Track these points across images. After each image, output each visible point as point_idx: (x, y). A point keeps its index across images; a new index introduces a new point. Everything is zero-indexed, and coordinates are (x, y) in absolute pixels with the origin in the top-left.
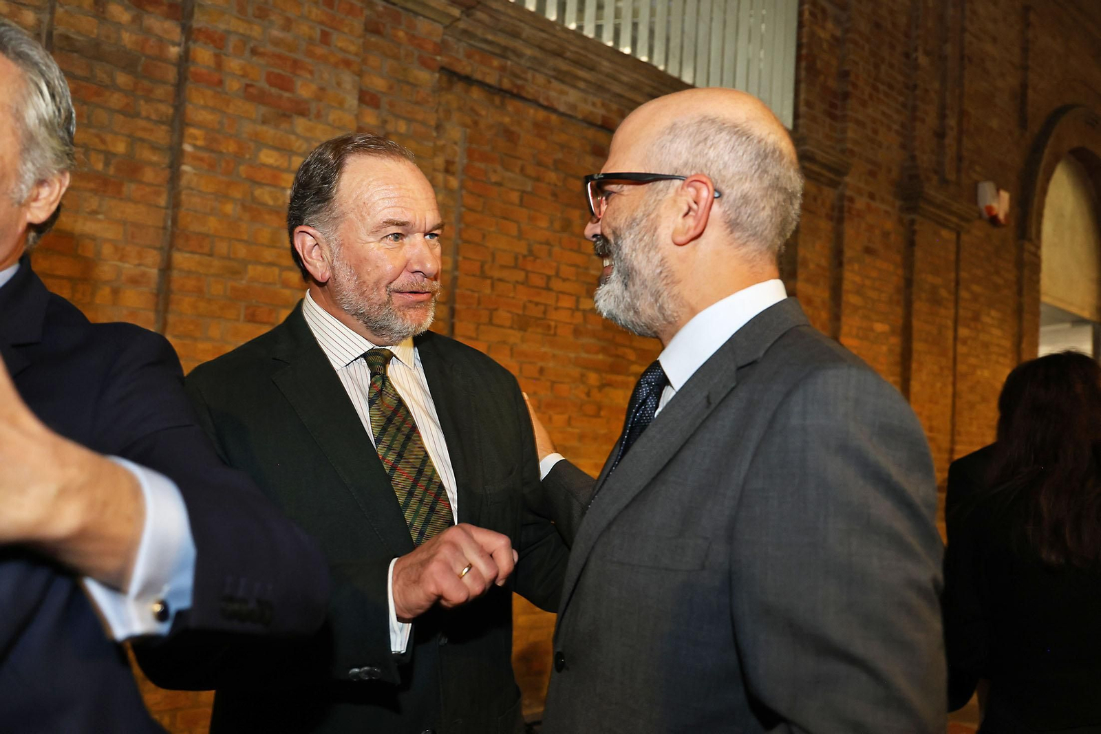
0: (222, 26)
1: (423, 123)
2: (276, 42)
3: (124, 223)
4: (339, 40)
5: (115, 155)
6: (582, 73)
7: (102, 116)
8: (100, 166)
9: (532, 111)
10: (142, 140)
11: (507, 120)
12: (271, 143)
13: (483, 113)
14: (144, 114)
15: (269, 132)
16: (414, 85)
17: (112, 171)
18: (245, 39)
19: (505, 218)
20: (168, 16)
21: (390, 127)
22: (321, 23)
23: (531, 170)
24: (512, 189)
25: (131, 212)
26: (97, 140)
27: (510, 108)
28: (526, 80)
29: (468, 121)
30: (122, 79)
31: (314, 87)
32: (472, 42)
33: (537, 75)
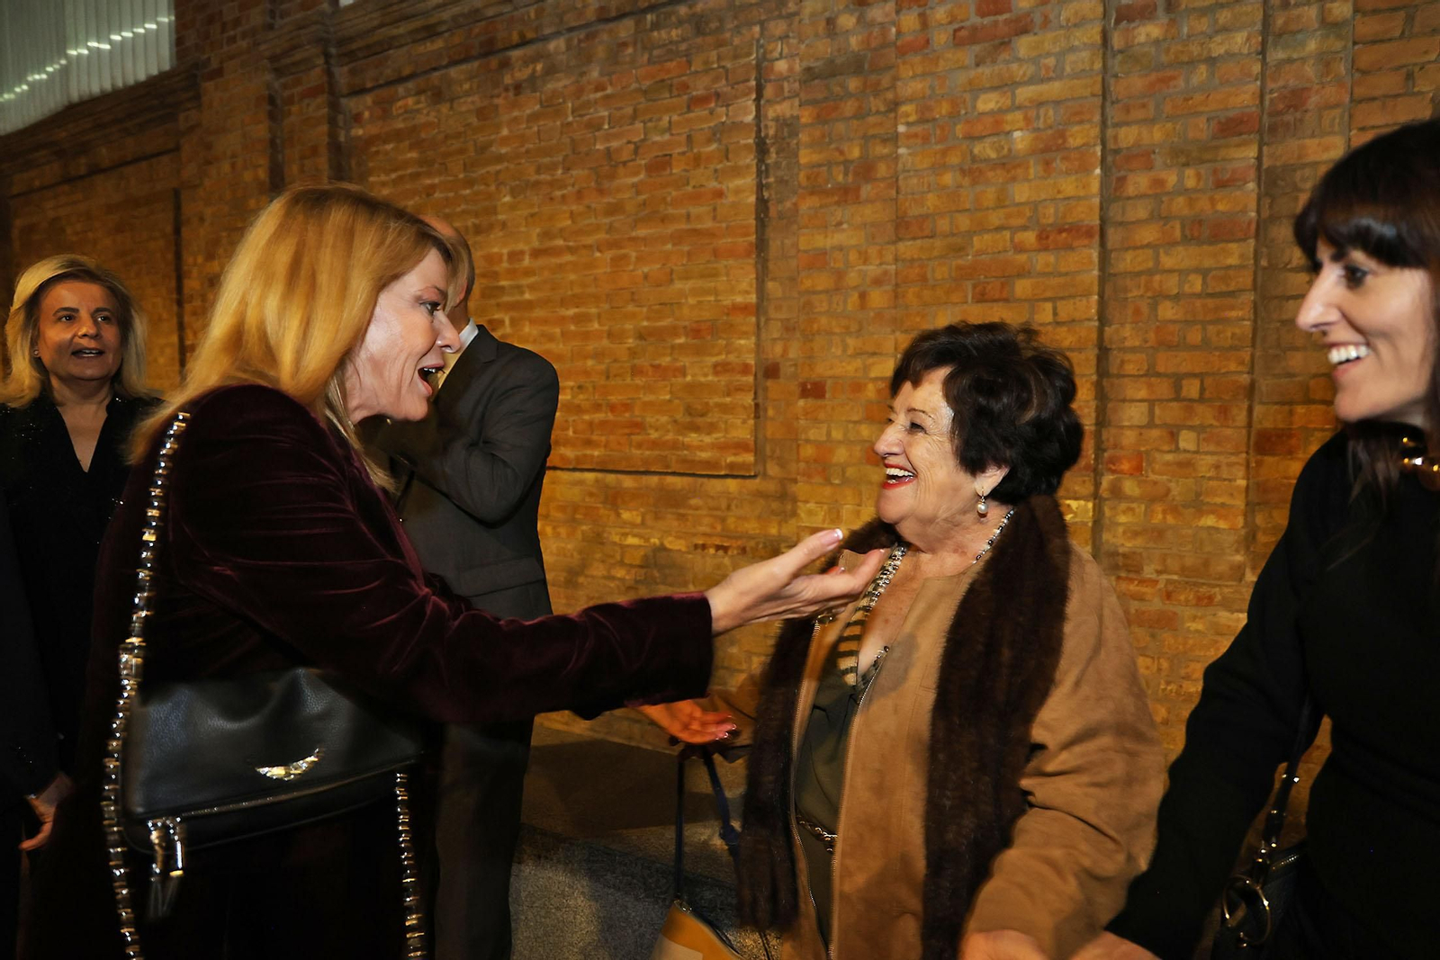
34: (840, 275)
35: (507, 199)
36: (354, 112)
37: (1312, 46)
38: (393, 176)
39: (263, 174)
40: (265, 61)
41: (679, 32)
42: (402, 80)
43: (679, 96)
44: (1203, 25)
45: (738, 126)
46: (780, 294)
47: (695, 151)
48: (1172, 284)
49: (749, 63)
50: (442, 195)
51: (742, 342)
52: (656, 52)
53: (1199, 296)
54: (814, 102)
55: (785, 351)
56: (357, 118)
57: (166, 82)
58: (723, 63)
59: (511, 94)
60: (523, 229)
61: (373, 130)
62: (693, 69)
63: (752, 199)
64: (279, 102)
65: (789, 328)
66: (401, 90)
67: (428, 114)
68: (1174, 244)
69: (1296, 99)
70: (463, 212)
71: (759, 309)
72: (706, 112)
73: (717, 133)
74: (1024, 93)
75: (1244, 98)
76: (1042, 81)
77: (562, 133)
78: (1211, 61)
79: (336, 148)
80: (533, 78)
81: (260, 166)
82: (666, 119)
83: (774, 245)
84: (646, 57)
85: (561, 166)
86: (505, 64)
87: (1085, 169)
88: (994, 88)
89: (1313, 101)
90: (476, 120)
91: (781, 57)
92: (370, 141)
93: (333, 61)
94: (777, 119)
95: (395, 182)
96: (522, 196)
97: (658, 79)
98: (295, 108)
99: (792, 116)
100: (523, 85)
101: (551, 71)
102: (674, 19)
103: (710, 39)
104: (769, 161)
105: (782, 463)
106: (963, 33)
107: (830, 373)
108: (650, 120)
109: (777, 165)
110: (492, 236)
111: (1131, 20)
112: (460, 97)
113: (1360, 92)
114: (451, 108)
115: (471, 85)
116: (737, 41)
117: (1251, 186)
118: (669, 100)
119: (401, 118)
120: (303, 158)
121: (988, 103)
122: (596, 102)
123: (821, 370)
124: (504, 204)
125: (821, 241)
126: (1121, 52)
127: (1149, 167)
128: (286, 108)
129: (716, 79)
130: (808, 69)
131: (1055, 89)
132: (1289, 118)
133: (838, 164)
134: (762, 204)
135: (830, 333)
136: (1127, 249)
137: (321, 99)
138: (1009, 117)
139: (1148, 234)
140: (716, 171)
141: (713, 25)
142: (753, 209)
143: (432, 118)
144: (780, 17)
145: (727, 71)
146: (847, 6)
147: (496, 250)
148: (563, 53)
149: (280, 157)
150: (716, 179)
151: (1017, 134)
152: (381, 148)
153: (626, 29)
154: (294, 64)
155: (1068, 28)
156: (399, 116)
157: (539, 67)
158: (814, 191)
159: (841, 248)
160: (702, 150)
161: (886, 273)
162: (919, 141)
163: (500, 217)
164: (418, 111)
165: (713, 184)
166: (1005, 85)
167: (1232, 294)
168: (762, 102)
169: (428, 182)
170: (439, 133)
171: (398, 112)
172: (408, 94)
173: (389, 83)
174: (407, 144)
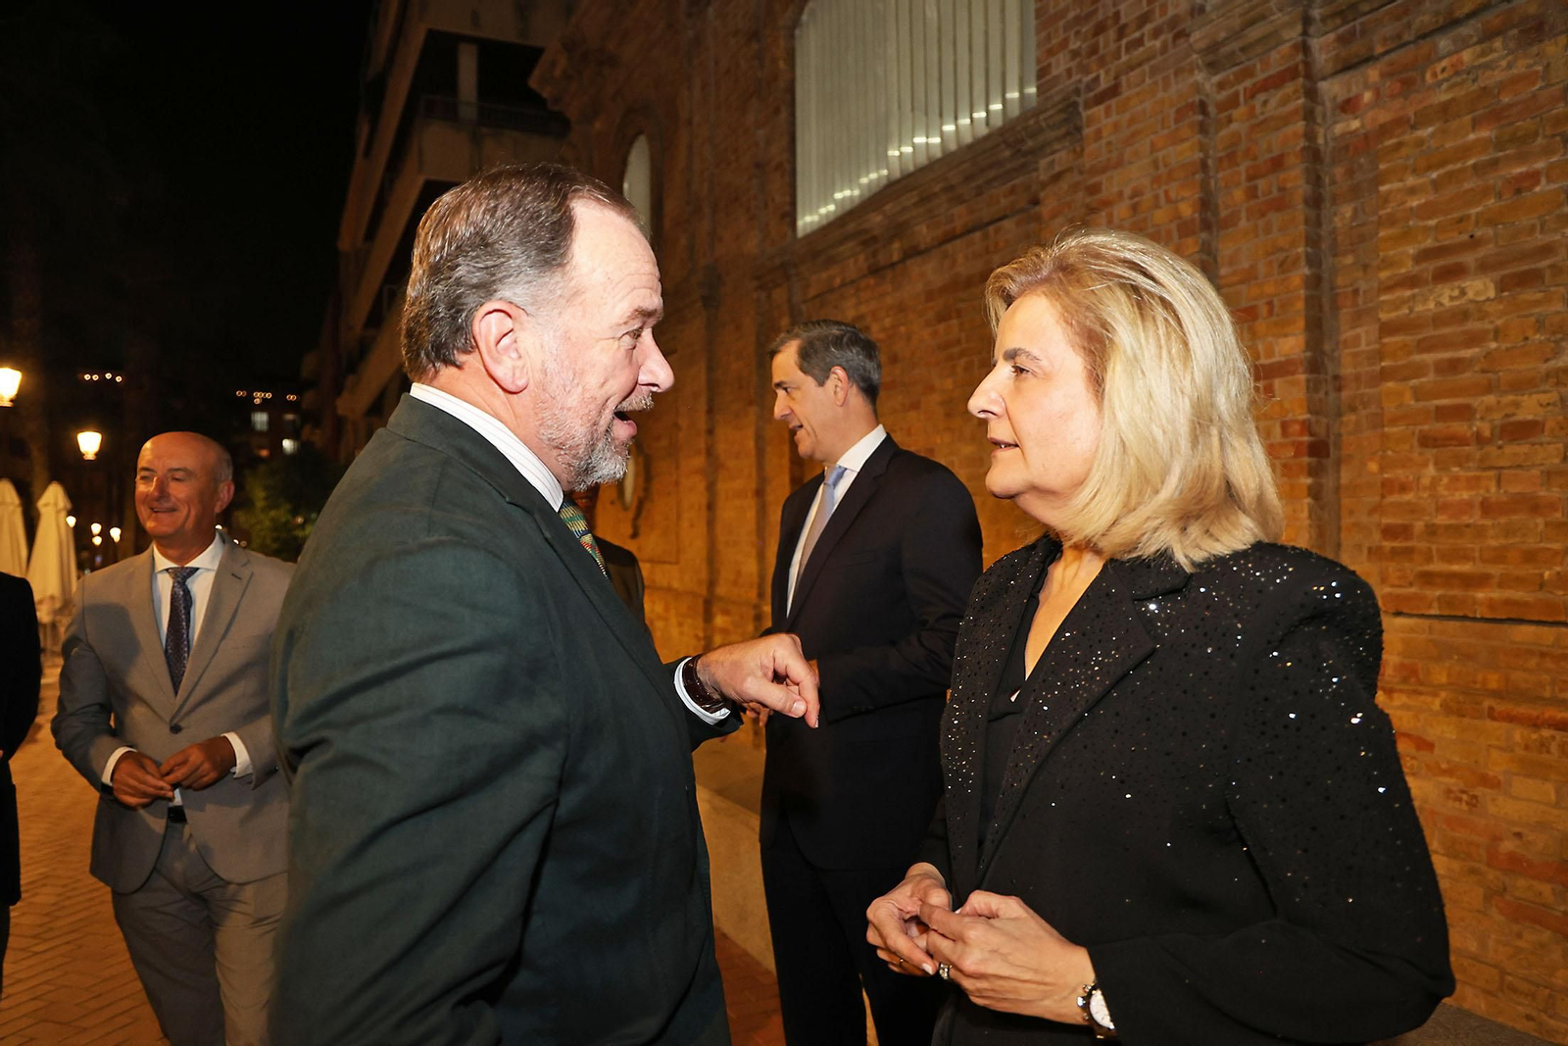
36: (1340, 100)
38: (1434, 175)
39: (1186, 210)
40: (1195, 56)
42: (1450, 25)
50: (1553, 186)
56: (1348, 106)
57: (1031, 122)
61: (1383, 116)
64: (1212, 109)
66: (1444, 43)
67: (1510, 66)
79: (1313, 155)
81: (1183, 199)
92: (1384, 131)
93: (1312, 30)
95: (1436, 185)
98: (1239, 112)
119: (1445, 86)
120: (1251, 178)
128: (1223, 115)
137: (1289, 88)
143: (1520, 68)
149: (1212, 182)
152: (1407, 137)
154: (1243, 49)
164: (1487, 66)
169: (1519, 170)
170: (1549, 85)
171: (1440, 77)
172: (1463, 44)
173: (1424, 36)
174: (1469, 117)
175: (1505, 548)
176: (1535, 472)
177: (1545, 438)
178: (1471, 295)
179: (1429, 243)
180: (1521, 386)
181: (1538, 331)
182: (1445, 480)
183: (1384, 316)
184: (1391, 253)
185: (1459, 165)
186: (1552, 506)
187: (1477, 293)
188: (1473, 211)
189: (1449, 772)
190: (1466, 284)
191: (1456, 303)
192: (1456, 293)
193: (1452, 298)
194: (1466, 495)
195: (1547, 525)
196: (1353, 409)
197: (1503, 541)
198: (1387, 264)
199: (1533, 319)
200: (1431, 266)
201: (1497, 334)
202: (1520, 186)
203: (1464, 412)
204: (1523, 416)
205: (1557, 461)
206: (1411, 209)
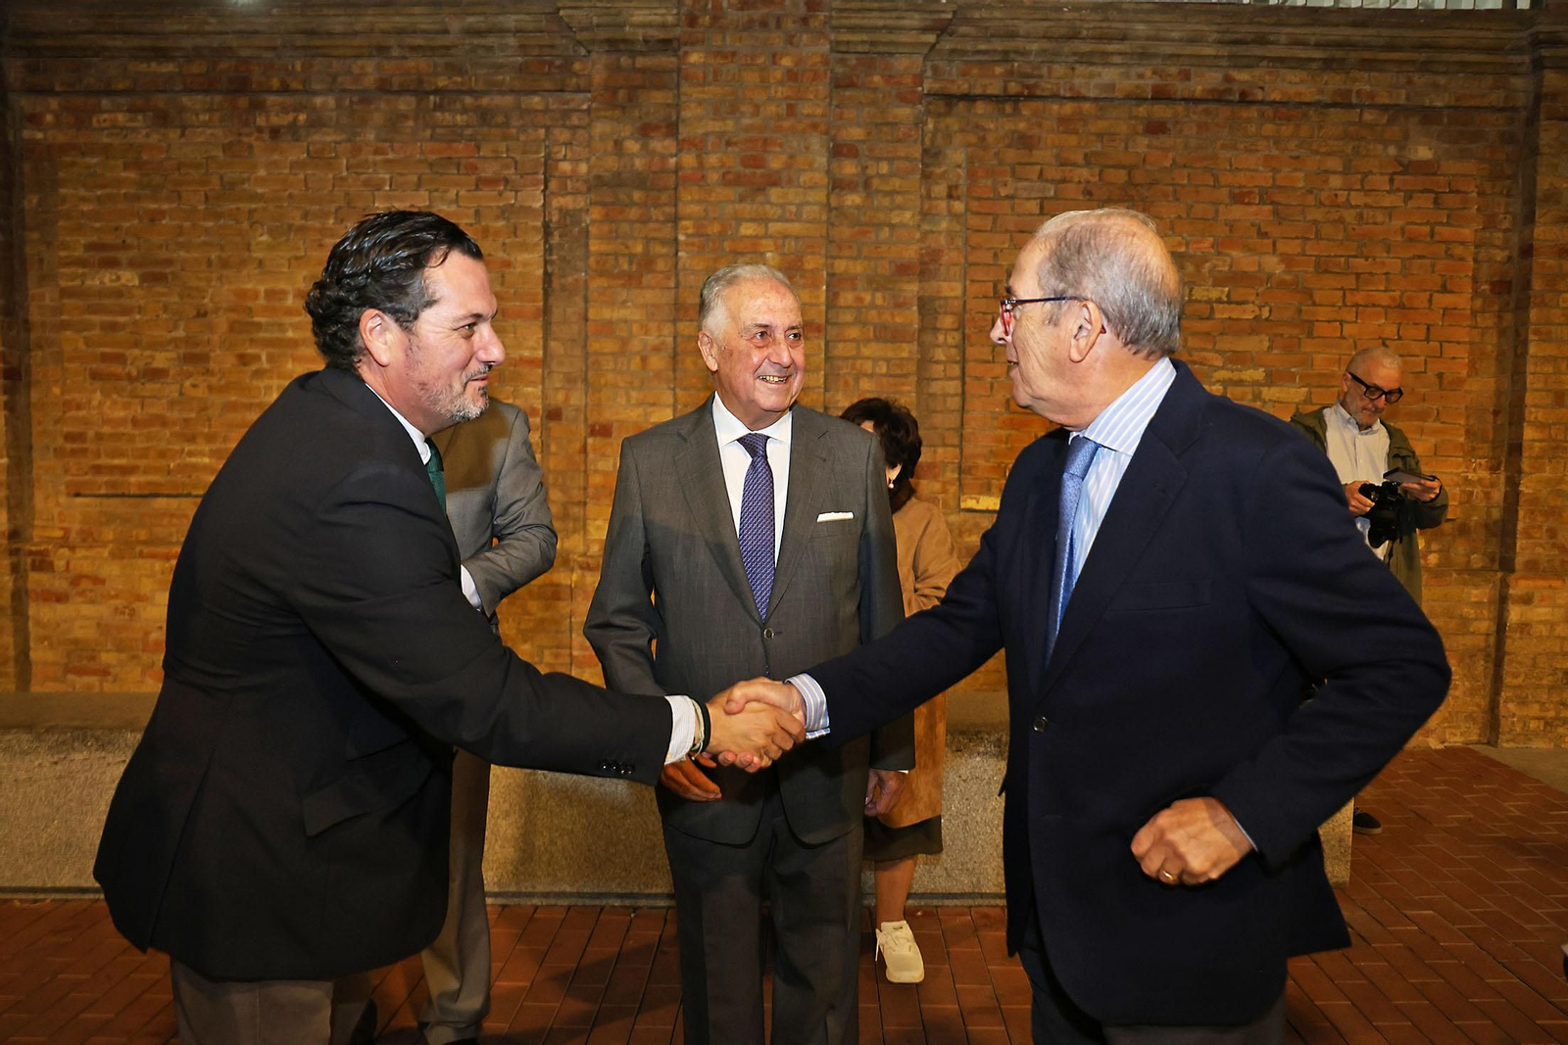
0: (701, 131)
1: (907, 159)
2: (747, 129)
3: (645, 306)
4: (806, 109)
5: (635, 255)
6: (1110, 48)
7: (625, 227)
8: (626, 267)
9: (1055, 107)
10: (654, 239)
11: (1022, 126)
12: (748, 217)
13: (992, 126)
14: (654, 218)
15: (747, 208)
16: (896, 124)
17: (634, 268)
18: (720, 135)
19: (1023, 232)
20: (666, 136)
21: (871, 172)
22: (788, 98)
23: (1053, 173)
24: (1028, 199)
25: (650, 296)
26: (623, 247)
27: (1025, 112)
28: (1041, 77)
29: (973, 139)
30: (637, 195)
31: (784, 158)
32: (966, 58)
33: (1056, 66)
34: (625, 342)
35: (265, 238)
37: (944, 225)
38: (99, 193)
41: (465, 117)
42: (110, 93)
43: (467, 174)
44: (886, 202)
45: (528, 211)
46: (562, 351)
47: (483, 224)
48: (868, 367)
49: (538, 159)
50: (173, 223)
51: (530, 389)
52: (439, 131)
53: (885, 375)
54: (603, 204)
55: (567, 398)
56: (34, 120)
58: (512, 155)
59: (266, 136)
60: (285, 270)
61: (61, 138)
62: (481, 154)
63: (540, 272)
65: (570, 380)
66: (105, 102)
67: (148, 135)
68: (869, 341)
69: (934, 255)
70: (205, 243)
71: (544, 363)
72: (496, 193)
73: (504, 212)
74: (775, 227)
75: (911, 253)
76: (787, 221)
77: (334, 186)
78: (892, 226)
80: (293, 127)
82: (452, 193)
83: (557, 313)
84: (428, 132)
85: (333, 216)
86: (258, 106)
87: (815, 286)
88: (753, 220)
89: (945, 259)
90: (221, 154)
91: (565, 159)
92: (64, 149)
94: (560, 210)
95: (99, 199)
96: (284, 238)
97: (445, 156)
99: (575, 210)
100: (282, 131)
101: (317, 123)
102: (458, 106)
103: (494, 131)
104: (552, 242)
105: (564, 489)
106: (730, 177)
107: (614, 418)
108: (436, 190)
109: (561, 246)
110: (245, 272)
111: (842, 189)
112: (193, 126)
113: (971, 259)
114: (183, 135)
115: (210, 119)
116: (522, 138)
117: (915, 308)
118: (457, 177)
119: (105, 132)
121: (748, 229)
122: (375, 164)
123: (608, 415)
124: (261, 243)
125: (607, 314)
126: (836, 209)
127: (854, 289)
129: (507, 167)
130: (598, 177)
131: (795, 228)
132: (932, 267)
133: (624, 255)
134: (547, 277)
135: (616, 386)
136: (840, 341)
138: (764, 242)
139: (854, 332)
140: (504, 244)
141: (500, 119)
142: (541, 282)
143: (155, 141)
144: (564, 126)
145: (516, 163)
146: (632, 134)
147: (249, 286)
148: (332, 110)
150: (505, 251)
151: (769, 255)
152: (79, 159)
153: (406, 103)
155: (805, 188)
156: (103, 129)
157: (302, 117)
158: (601, 273)
159: (626, 321)
160: (490, 224)
161: (663, 343)
162: (696, 249)
163: (255, 255)
164: (134, 130)
165: (501, 254)
166: (762, 220)
167: (905, 376)
168: (547, 192)
169: (153, 206)
170: (170, 158)
171: (104, 125)
172: (117, 109)
173: (90, 92)
174: (120, 162)
175: (147, 448)
176: (164, 401)
177: (169, 380)
178: (123, 281)
179: (95, 238)
180: (156, 345)
181: (164, 312)
182: (108, 403)
183: (63, 283)
184: (68, 239)
185: (115, 191)
186: (174, 423)
187: (128, 280)
188: (126, 225)
189: (117, 596)
190: (121, 273)
191: (114, 284)
192: (114, 277)
193: (111, 281)
194: (122, 414)
195: (171, 434)
196: (40, 347)
197: (145, 445)
198: (65, 246)
199: (161, 305)
200: (97, 256)
201: (140, 310)
202: (154, 217)
203: (120, 359)
204: (155, 365)
205: (176, 395)
206: (83, 212)
